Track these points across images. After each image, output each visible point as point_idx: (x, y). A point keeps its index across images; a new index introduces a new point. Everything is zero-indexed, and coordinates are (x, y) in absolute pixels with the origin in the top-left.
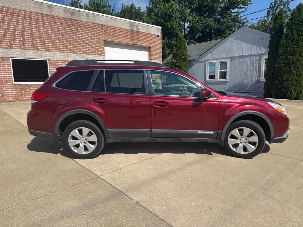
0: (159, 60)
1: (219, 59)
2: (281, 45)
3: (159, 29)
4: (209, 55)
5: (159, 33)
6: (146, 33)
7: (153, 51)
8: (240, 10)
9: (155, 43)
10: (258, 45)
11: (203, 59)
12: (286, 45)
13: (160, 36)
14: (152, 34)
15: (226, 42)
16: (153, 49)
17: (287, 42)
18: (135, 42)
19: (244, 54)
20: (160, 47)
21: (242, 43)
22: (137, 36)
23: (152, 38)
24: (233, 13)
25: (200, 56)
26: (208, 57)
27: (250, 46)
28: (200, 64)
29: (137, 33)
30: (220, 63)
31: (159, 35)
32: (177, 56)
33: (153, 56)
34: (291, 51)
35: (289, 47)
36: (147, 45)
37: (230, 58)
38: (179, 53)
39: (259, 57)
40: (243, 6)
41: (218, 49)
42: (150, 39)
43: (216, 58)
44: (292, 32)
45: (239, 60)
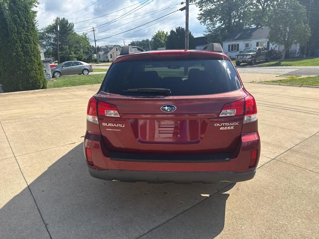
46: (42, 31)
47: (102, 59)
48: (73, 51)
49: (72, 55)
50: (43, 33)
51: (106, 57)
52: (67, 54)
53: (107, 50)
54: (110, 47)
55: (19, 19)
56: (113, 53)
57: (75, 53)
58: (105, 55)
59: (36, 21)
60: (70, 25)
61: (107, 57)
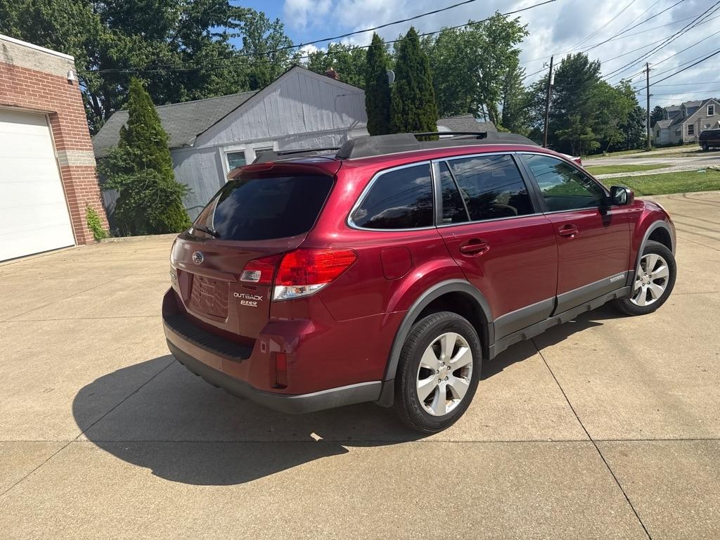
0: (86, 149)
1: (251, 143)
2: (394, 109)
3: (69, 63)
4: (223, 134)
5: (71, 73)
6: (34, 71)
7: (63, 123)
8: (230, 31)
9: (65, 100)
10: (335, 110)
11: (210, 144)
12: (404, 109)
13: (74, 83)
14: (51, 76)
15: (262, 102)
16: (63, 118)
17: (404, 102)
18: (9, 99)
19: (309, 130)
20: (82, 114)
21: (299, 104)
22: (10, 78)
23: (53, 87)
24: (214, 35)
25: (198, 136)
26: (222, 137)
27: (318, 111)
28: (204, 156)
29: (9, 70)
30: (256, 151)
31: (72, 77)
32: (137, 137)
33: (66, 138)
34: (414, 120)
35: (410, 112)
36: (45, 108)
37: (279, 139)
38: (143, 128)
39: (342, 136)
40: (237, 22)
41: (245, 117)
42: (51, 91)
43: (243, 139)
44: (409, 83)
45: (300, 143)
46: (532, 90)
47: (663, 138)
48: (591, 127)
49: (585, 136)
50: (533, 95)
51: (676, 132)
52: (576, 133)
53: (679, 114)
54: (691, 106)
55: (407, 87)
56: (699, 120)
57: (594, 131)
58: (673, 129)
59: (522, 70)
60: (591, 66)
61: (679, 133)
